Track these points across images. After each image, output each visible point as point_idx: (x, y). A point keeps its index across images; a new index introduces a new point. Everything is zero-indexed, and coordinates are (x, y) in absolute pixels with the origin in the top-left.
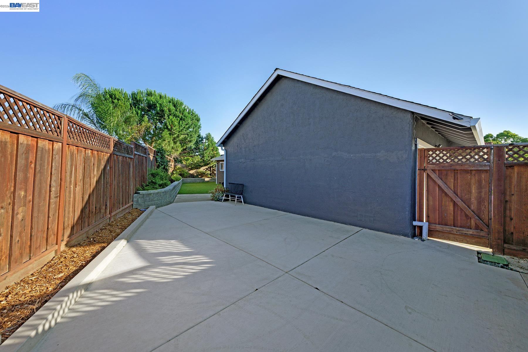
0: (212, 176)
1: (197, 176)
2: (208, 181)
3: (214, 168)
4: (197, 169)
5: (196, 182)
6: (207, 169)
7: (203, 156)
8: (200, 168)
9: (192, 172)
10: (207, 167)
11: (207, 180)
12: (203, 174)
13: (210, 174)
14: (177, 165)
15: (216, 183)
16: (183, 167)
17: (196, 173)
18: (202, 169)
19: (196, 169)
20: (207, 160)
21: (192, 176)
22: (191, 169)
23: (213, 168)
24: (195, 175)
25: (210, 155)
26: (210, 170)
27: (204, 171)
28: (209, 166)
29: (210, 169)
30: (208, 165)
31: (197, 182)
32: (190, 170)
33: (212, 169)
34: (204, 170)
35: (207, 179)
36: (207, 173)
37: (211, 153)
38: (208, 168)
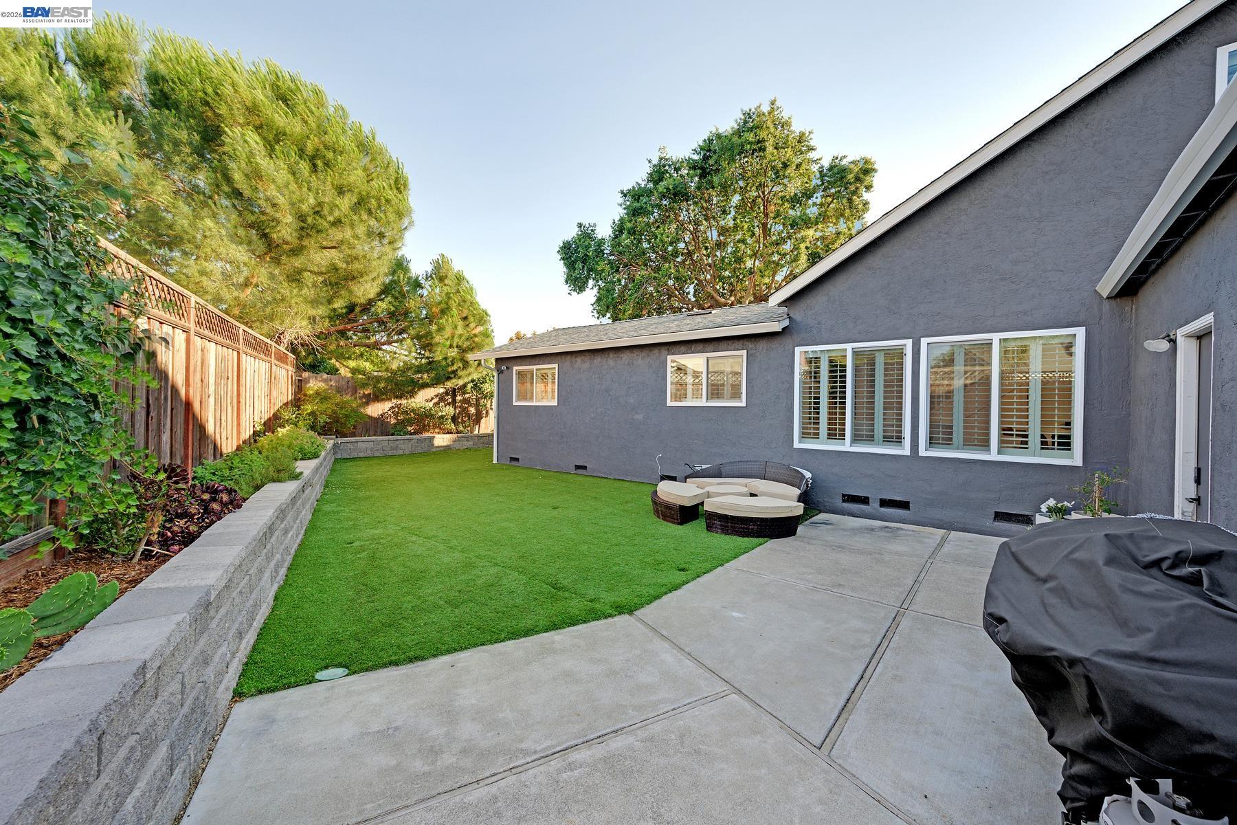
0: (461, 428)
1: (399, 428)
2: (447, 449)
3: (467, 396)
4: (401, 398)
5: (395, 453)
6: (441, 398)
7: (426, 343)
8: (412, 394)
9: (376, 410)
10: (442, 390)
11: (440, 444)
12: (423, 421)
13: (454, 419)
14: (307, 381)
15: (495, 461)
16: (339, 390)
17: (396, 414)
18: (423, 399)
19: (396, 397)
20: (446, 359)
21: (379, 426)
22: (376, 398)
23: (464, 393)
24: (393, 421)
25: (456, 340)
26: (454, 401)
27: (431, 404)
28: (449, 384)
29: (454, 396)
30: (449, 378)
31: (401, 452)
32: (367, 403)
33: (459, 398)
34: (427, 401)
35: (441, 440)
36: (440, 414)
37: (460, 330)
38: (447, 393)
